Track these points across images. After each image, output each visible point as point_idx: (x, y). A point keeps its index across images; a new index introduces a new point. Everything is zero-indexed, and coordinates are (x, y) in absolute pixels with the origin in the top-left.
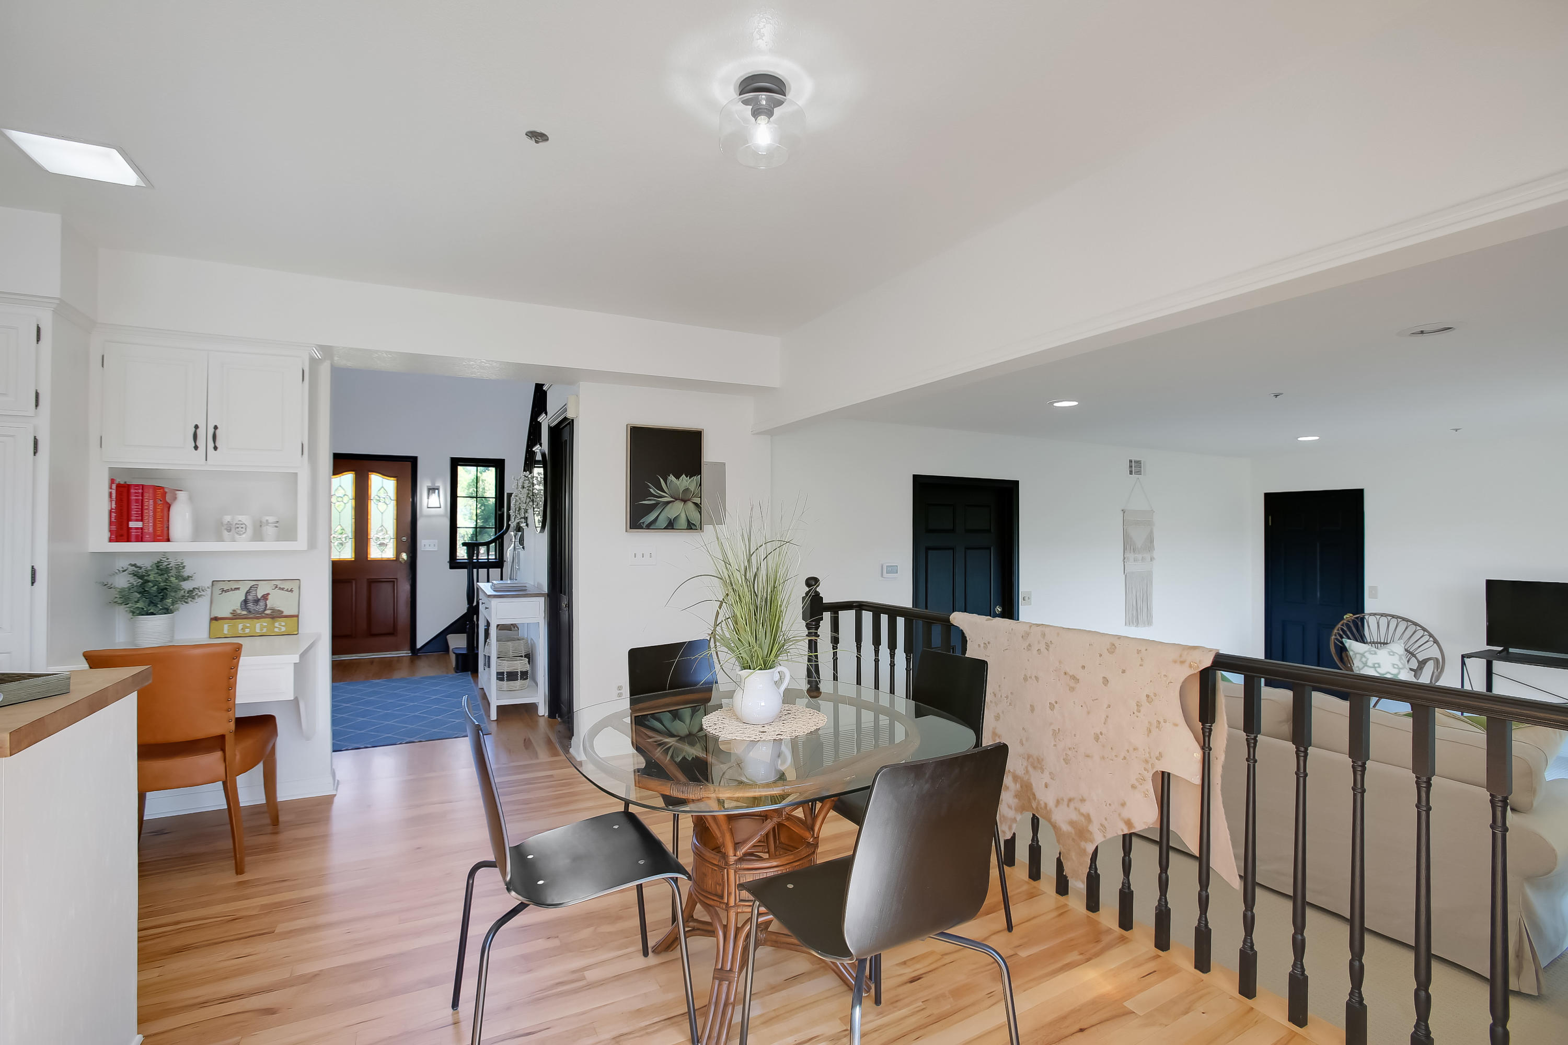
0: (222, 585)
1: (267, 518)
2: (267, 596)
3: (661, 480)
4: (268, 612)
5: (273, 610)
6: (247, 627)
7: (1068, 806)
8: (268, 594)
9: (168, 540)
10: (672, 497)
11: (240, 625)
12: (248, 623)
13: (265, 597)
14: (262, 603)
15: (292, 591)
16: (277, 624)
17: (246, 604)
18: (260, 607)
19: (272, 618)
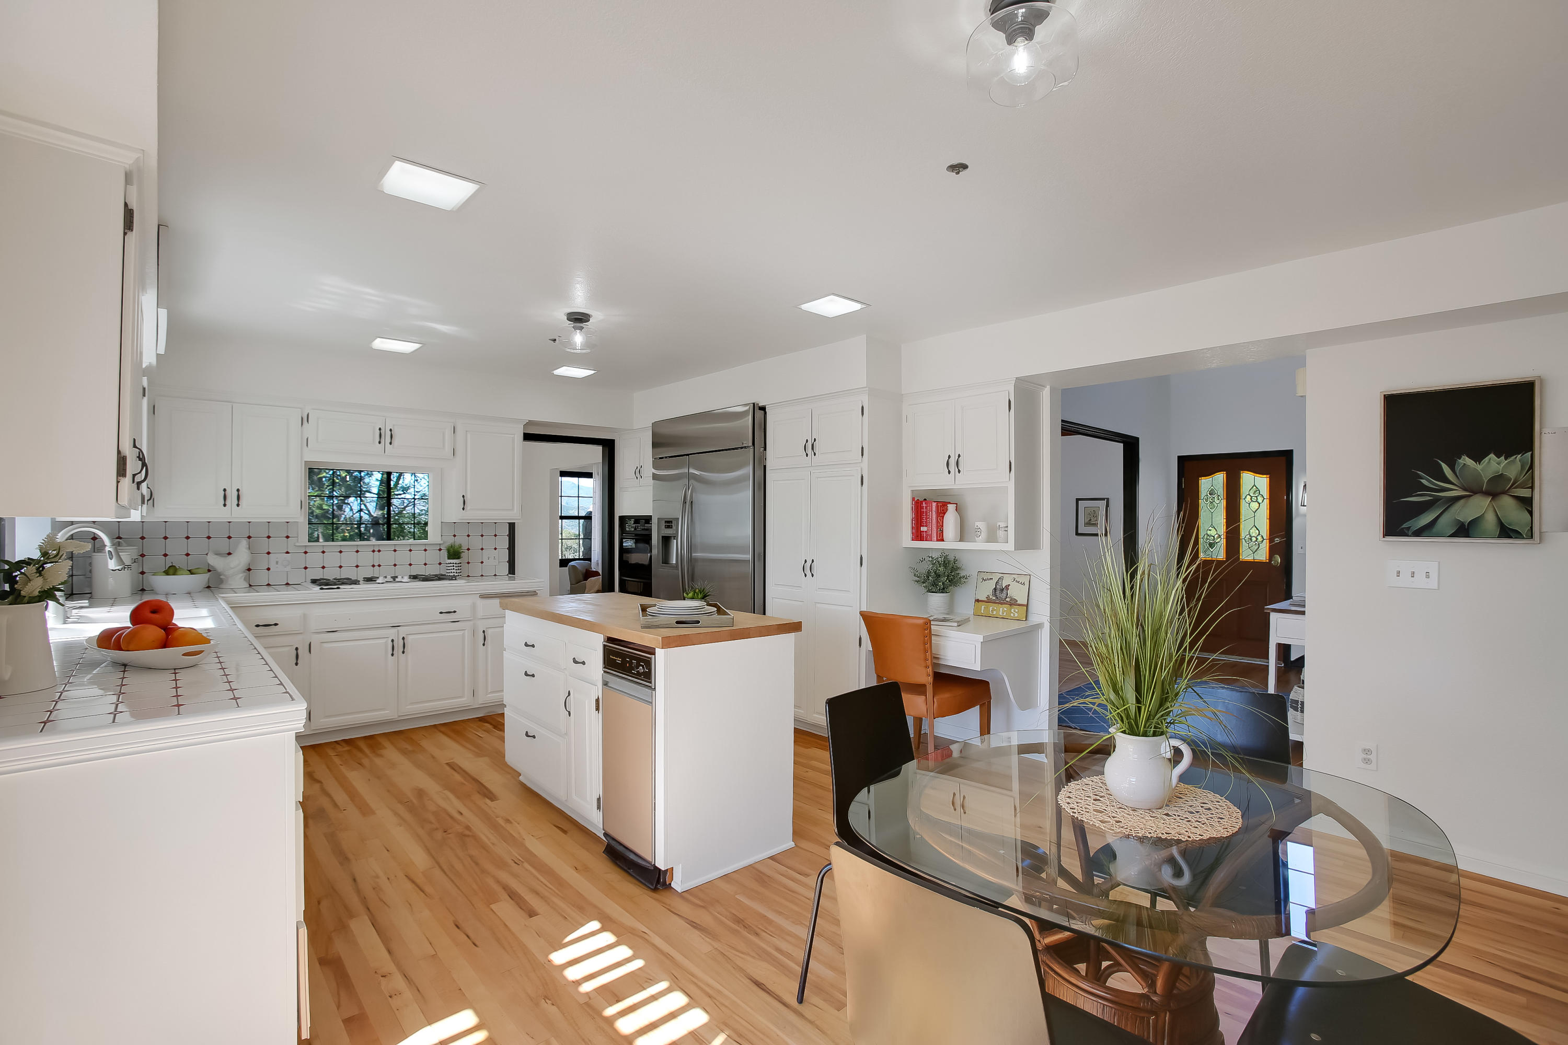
0: (982, 575)
1: (1000, 524)
3: (1444, 466)
5: (1012, 599)
6: (995, 610)
8: (1009, 585)
9: (943, 541)
10: (1465, 490)
11: (991, 607)
12: (995, 606)
13: (1007, 587)
14: (1005, 592)
15: (1024, 584)
16: (1012, 611)
17: (995, 591)
18: (1004, 595)
19: (1010, 605)
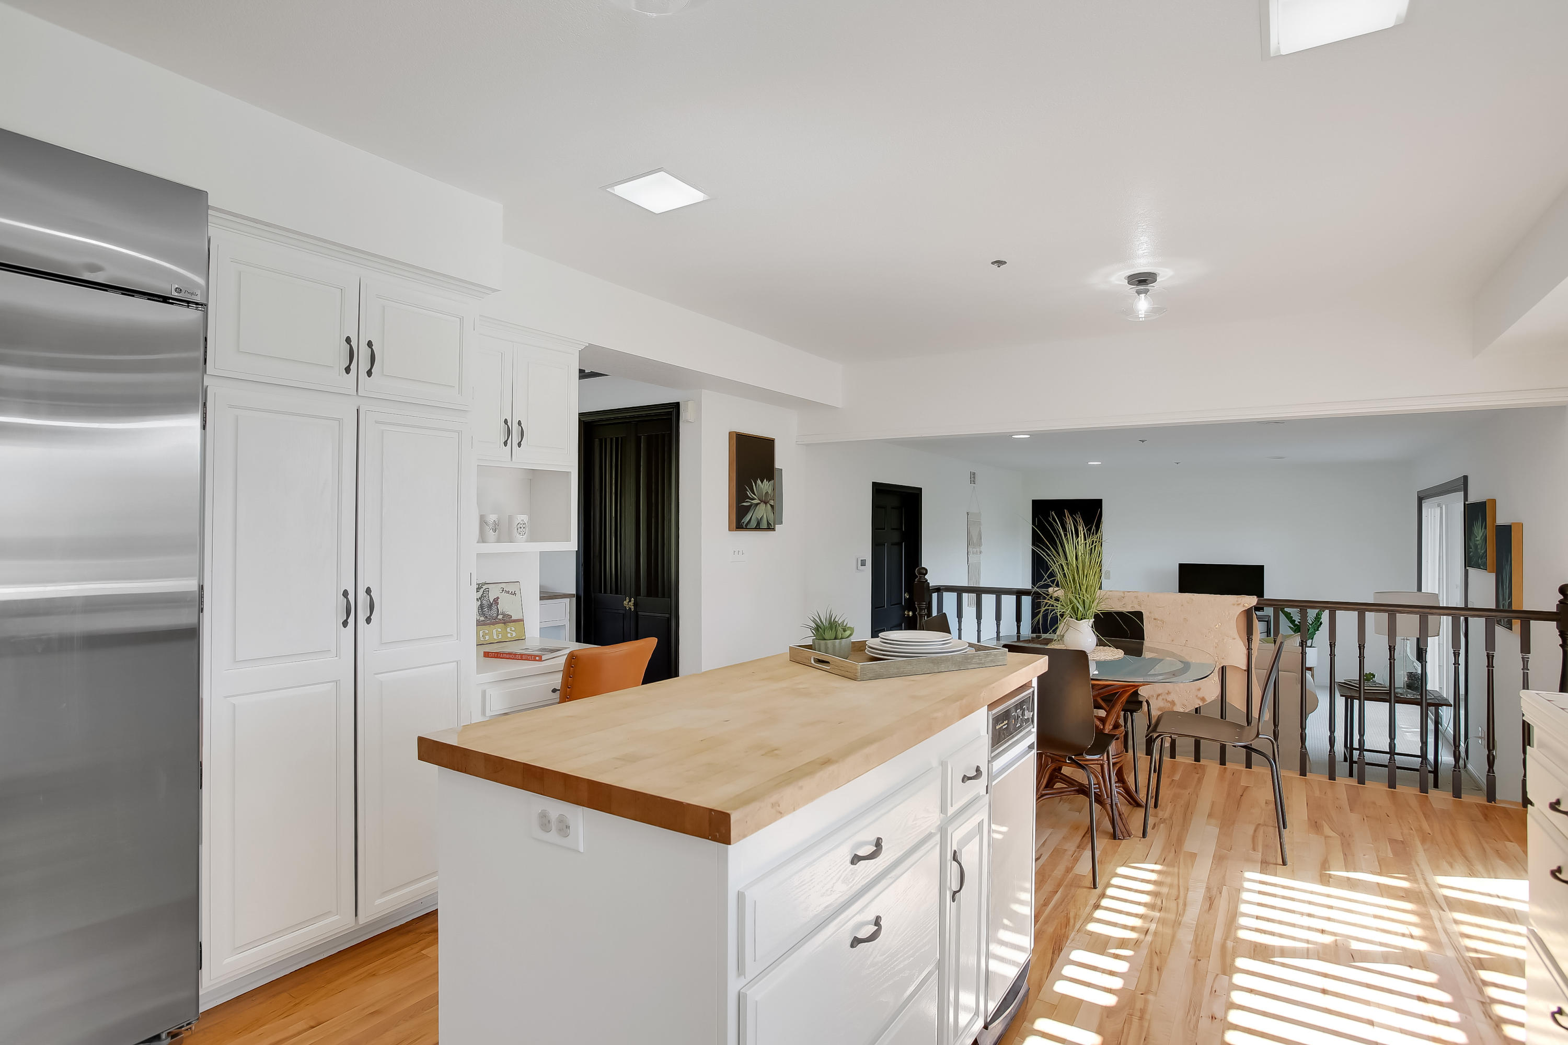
2: (497, 600)
3: (753, 484)
4: (500, 617)
5: (504, 615)
6: (486, 634)
7: (1157, 699)
8: (498, 598)
10: (759, 500)
11: (481, 631)
12: (487, 629)
13: (496, 600)
14: (494, 608)
15: (515, 594)
16: (508, 630)
17: (482, 609)
18: (494, 612)
19: (504, 623)
